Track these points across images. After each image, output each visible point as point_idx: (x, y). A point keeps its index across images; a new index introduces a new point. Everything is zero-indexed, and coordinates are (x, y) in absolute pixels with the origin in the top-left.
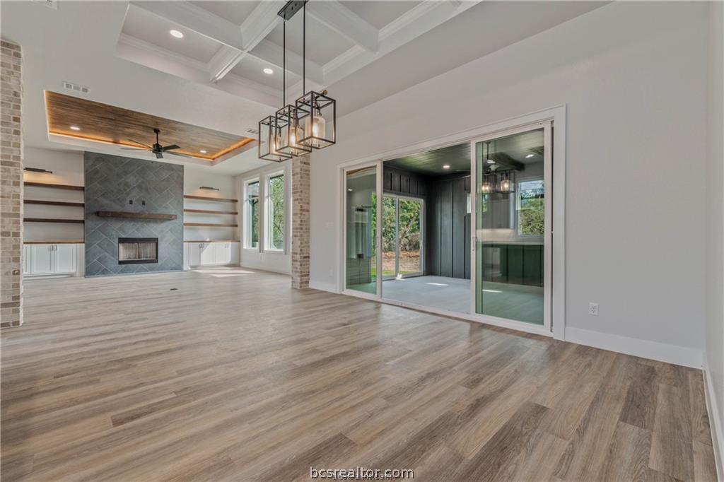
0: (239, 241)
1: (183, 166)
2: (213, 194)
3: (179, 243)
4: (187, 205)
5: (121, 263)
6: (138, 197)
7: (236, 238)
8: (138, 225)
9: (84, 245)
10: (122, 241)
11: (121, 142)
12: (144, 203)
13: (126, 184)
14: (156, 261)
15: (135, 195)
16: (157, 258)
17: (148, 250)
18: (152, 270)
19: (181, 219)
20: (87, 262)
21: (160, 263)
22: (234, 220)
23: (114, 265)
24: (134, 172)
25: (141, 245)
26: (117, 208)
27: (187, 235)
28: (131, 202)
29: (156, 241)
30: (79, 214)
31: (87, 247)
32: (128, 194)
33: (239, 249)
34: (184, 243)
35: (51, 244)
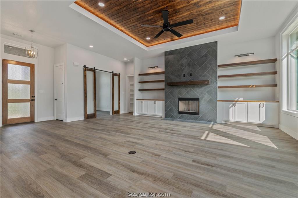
0: (278, 102)
1: (217, 42)
2: (249, 59)
3: (213, 102)
4: (220, 72)
5: (180, 113)
6: (188, 72)
8: (188, 89)
9: (164, 101)
10: (180, 99)
12: (191, 75)
13: (182, 65)
14: (198, 114)
15: (186, 70)
16: (199, 112)
17: (193, 106)
18: (196, 119)
19: (215, 84)
20: (166, 111)
21: (200, 116)
22: (274, 80)
23: (176, 114)
24: (186, 56)
25: (190, 102)
26: (177, 80)
27: (220, 95)
28: (184, 75)
29: (197, 99)
30: (162, 86)
31: (166, 102)
32: (183, 71)
33: (279, 108)
34: (218, 102)
35: (154, 101)
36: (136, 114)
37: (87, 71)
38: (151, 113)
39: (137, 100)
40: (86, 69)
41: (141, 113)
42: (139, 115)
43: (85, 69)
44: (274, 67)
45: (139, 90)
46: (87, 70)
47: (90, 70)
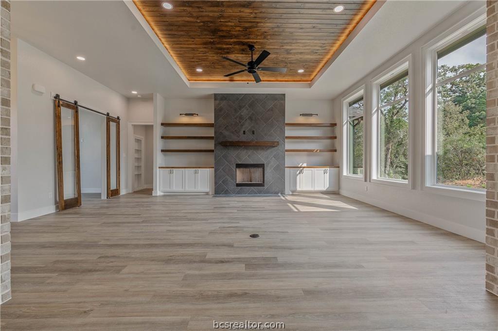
0: (339, 167)
1: (284, 95)
2: (312, 120)
3: (280, 169)
4: (289, 132)
5: (238, 185)
6: (249, 128)
7: (334, 164)
8: (250, 152)
9: (213, 169)
10: (239, 166)
11: (235, 79)
12: (253, 133)
13: (241, 118)
14: (262, 185)
15: (247, 126)
16: (264, 182)
17: (257, 174)
18: (260, 192)
19: (283, 146)
20: (216, 183)
21: (266, 187)
22: (333, 145)
23: (232, 187)
24: (247, 106)
25: (252, 170)
26: (234, 138)
27: (289, 160)
28: (244, 133)
29: (262, 166)
30: (210, 145)
31: (216, 171)
32: (242, 125)
33: (339, 175)
34: (286, 169)
35: (195, 169)
36: (158, 192)
37: (62, 107)
38: (189, 188)
39: (159, 168)
40: (61, 103)
41: (168, 190)
42: (163, 194)
43: (59, 102)
44: (333, 132)
45: (162, 151)
46: (62, 105)
47: (68, 105)
